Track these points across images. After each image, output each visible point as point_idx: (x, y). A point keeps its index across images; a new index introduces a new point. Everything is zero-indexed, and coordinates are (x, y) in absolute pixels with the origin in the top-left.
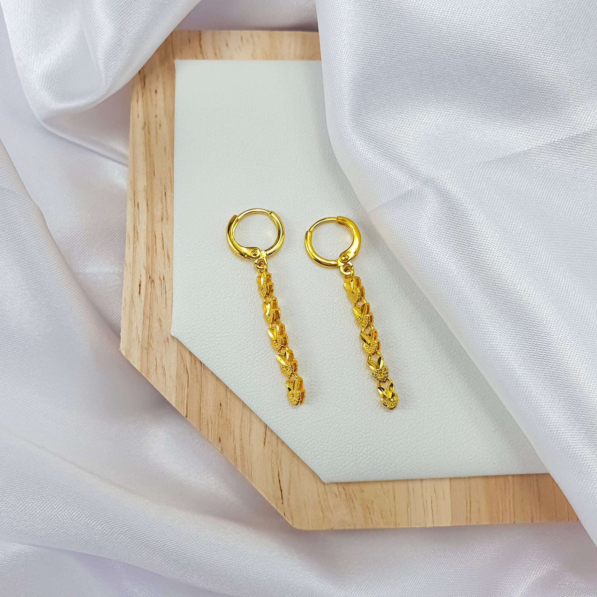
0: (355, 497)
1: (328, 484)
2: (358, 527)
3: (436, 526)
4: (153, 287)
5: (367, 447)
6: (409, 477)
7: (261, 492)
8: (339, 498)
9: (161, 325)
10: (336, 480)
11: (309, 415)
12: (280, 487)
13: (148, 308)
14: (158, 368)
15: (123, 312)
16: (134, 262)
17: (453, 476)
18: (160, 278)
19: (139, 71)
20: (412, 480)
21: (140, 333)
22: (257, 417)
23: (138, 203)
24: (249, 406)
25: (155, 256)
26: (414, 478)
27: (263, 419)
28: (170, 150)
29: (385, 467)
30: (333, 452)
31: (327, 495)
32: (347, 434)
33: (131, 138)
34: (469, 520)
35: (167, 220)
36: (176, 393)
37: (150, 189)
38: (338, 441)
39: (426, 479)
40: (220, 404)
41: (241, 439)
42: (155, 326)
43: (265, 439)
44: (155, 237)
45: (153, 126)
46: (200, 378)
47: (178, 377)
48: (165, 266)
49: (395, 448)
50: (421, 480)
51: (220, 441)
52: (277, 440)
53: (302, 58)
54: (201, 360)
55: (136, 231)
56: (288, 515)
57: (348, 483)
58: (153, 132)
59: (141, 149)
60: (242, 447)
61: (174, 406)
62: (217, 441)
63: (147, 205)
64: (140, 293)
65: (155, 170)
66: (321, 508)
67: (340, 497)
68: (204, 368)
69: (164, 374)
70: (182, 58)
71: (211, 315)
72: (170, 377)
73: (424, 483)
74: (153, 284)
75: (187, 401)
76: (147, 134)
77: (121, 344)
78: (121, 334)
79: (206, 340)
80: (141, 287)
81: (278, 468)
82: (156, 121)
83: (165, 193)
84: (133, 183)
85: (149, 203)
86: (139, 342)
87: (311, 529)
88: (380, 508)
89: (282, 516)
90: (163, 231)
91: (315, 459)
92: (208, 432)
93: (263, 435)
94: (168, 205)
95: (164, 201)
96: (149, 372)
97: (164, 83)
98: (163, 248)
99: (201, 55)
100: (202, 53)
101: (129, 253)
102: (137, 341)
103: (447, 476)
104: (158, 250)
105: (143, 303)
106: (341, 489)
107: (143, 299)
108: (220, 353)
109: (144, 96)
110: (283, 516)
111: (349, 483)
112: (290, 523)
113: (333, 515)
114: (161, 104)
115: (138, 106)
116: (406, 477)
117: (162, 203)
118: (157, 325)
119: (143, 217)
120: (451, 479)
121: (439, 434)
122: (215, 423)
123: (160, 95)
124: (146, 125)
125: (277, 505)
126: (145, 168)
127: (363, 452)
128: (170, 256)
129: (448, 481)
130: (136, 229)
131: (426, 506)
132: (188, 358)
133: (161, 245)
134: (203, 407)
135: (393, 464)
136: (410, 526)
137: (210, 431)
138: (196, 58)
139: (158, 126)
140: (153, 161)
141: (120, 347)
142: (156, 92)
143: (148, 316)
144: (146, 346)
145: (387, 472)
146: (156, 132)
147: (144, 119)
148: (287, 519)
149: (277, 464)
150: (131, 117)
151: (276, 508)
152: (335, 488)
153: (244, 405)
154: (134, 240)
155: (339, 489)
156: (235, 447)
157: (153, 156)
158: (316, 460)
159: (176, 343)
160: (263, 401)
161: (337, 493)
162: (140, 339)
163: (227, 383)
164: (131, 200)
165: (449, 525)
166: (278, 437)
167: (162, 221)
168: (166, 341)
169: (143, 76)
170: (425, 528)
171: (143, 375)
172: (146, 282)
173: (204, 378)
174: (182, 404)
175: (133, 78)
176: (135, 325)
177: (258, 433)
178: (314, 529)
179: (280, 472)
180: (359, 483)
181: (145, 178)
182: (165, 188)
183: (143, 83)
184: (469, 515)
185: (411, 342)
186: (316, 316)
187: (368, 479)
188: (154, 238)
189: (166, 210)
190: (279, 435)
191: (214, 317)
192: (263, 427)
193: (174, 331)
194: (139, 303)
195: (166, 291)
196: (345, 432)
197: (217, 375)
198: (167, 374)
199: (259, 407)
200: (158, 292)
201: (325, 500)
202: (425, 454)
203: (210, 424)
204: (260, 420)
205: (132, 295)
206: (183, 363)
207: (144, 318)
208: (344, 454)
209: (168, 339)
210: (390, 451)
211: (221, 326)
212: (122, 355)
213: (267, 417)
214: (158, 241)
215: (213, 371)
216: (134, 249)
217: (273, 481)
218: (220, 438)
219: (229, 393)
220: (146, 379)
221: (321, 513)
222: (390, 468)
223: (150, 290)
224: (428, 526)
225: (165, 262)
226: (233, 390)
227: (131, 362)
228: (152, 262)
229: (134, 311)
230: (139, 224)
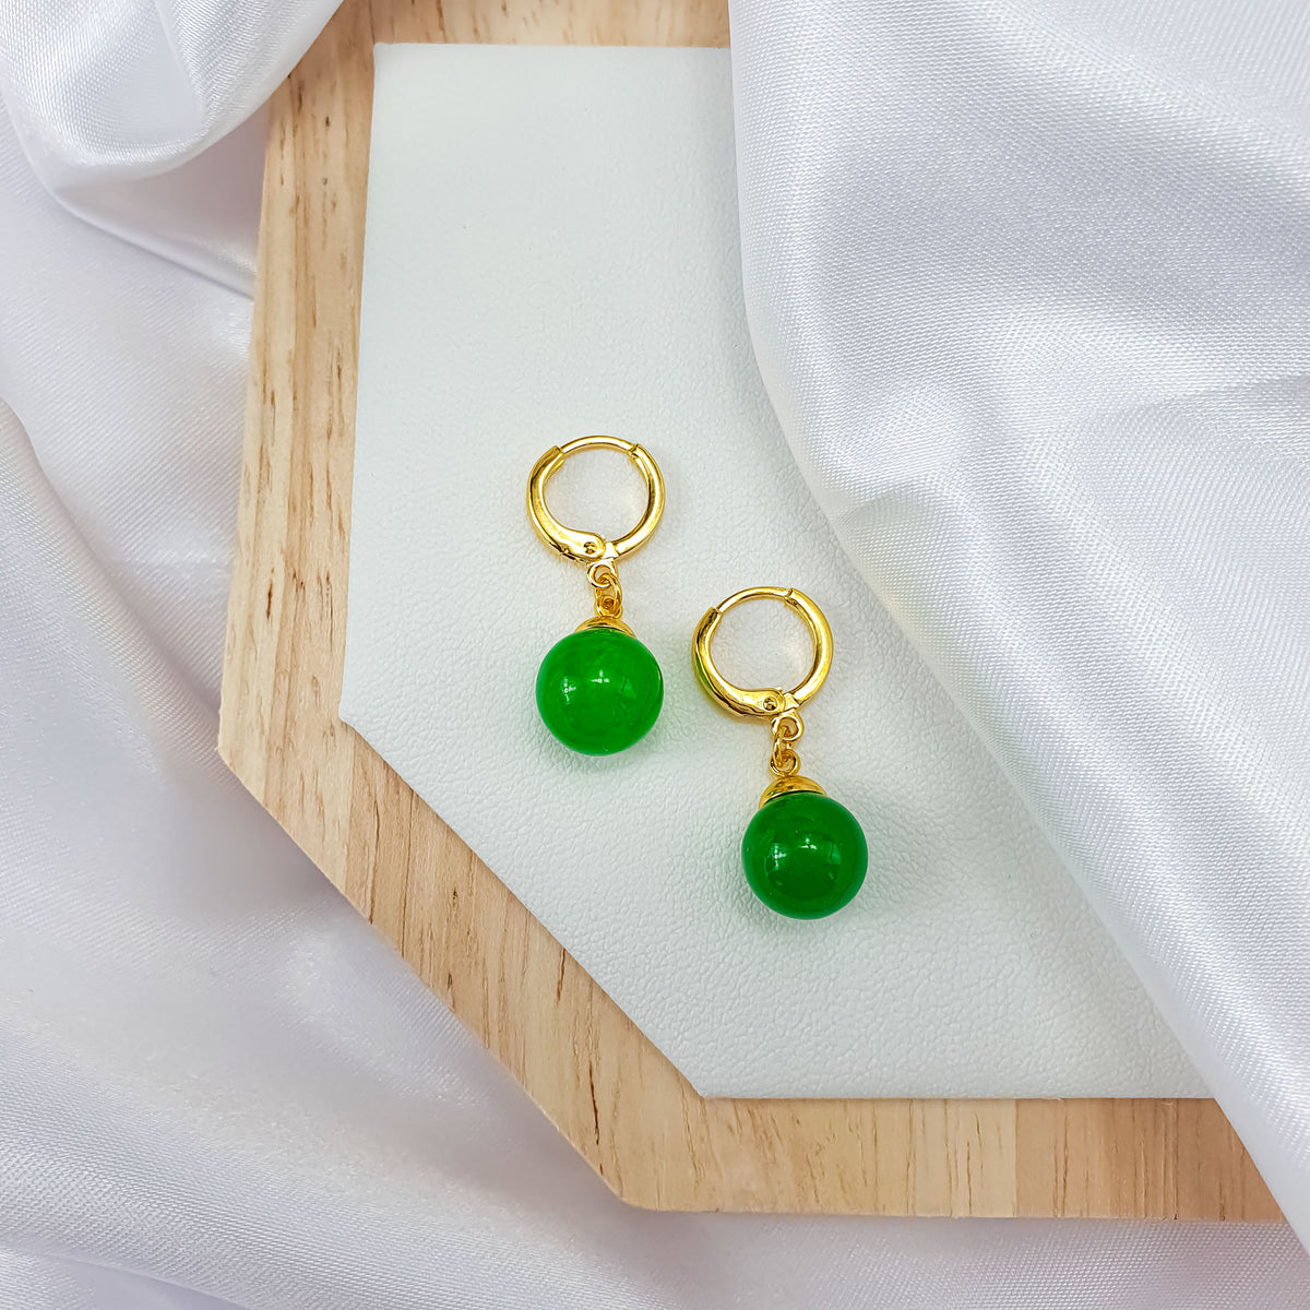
0: (778, 1134)
1: (711, 1101)
2: (782, 1208)
3: (975, 1214)
4: (301, 598)
5: (810, 1015)
6: (915, 1093)
7: (545, 1113)
8: (737, 1135)
9: (316, 693)
10: (727, 1093)
11: (669, 930)
12: (594, 1102)
13: (287, 649)
14: (307, 797)
15: (226, 657)
16: (258, 536)
17: (1024, 1096)
18: (319, 578)
19: (289, 76)
20: (923, 1100)
21: (266, 711)
22: (543, 928)
23: (273, 394)
24: (522, 900)
25: (308, 524)
26: (927, 1095)
27: (557, 935)
28: (352, 267)
29: (855, 1068)
30: (726, 1024)
31: (707, 1127)
32: (761, 981)
33: (262, 234)
34: (1059, 1205)
35: (341, 435)
36: (348, 860)
37: (302, 358)
38: (739, 996)
39: (957, 1100)
40: (455, 893)
41: (503, 980)
42: (302, 694)
43: (560, 983)
44: (312, 476)
45: (316, 204)
46: (406, 826)
47: (354, 820)
48: (331, 548)
49: (879, 1020)
50: (945, 1101)
51: (450, 982)
52: (591, 986)
53: (690, 43)
54: (410, 782)
55: (265, 461)
56: (610, 1170)
57: (762, 1102)
58: (316, 221)
59: (284, 260)
60: (504, 1002)
61: (342, 892)
62: (442, 981)
63: (295, 398)
64: (268, 613)
65: (318, 315)
66: (693, 1158)
67: (741, 1135)
68: (417, 803)
69: (321, 813)
70: (391, 41)
71: (436, 673)
72: (334, 822)
73: (951, 1110)
74: (301, 592)
75: (374, 881)
76: (301, 225)
77: (220, 737)
78: (221, 711)
79: (423, 734)
80: (273, 599)
81: (590, 1054)
82: (325, 194)
83: (339, 370)
84: (263, 345)
85: (300, 396)
86: (263, 732)
87: (664, 1207)
88: (838, 1166)
89: (595, 1173)
90: (331, 460)
91: (679, 1039)
92: (422, 959)
93: (556, 972)
94: (344, 401)
95: (335, 388)
96: (285, 807)
97: (347, 101)
98: (329, 504)
99: (441, 33)
100: (442, 28)
101: (246, 516)
102: (257, 732)
103: (1012, 1093)
104: (316, 509)
105: (276, 639)
106: (744, 1114)
107: (276, 628)
108: (455, 769)
109: (299, 133)
110: (598, 1171)
111: (764, 1100)
112: (616, 1191)
113: (721, 1176)
114: (338, 153)
115: (282, 157)
116: (905, 1093)
117: (330, 394)
118: (308, 695)
119: (284, 427)
120: (1018, 1101)
121: (992, 990)
122: (440, 940)
123: (338, 130)
124: (300, 203)
125: (583, 1148)
126: (293, 307)
127: (800, 1026)
128: (344, 526)
129: (1012, 1109)
130: (265, 457)
131: (953, 1163)
132: (378, 777)
133: (325, 498)
134: (411, 899)
135: (874, 1060)
136: (911, 1213)
137: (426, 958)
138: (429, 39)
139: (329, 205)
140: (314, 291)
141: (217, 745)
142: (327, 122)
143: (285, 671)
144: (279, 742)
145: (859, 1078)
146: (325, 221)
147: (296, 188)
148: (606, 1181)
149: (587, 1045)
150: (265, 184)
151: (580, 1152)
152: (728, 1111)
153: (512, 897)
154: (260, 483)
155: (739, 1114)
156: (486, 998)
157: (313, 277)
158: (682, 1041)
159: (351, 739)
160: (557, 891)
161: (734, 1123)
162: (267, 726)
163: (472, 843)
164: (256, 384)
165: (1009, 1215)
166: (591, 981)
167: (329, 437)
168: (328, 733)
169: (298, 89)
170: (950, 1219)
171: (270, 812)
172: (286, 587)
173: (416, 827)
174: (360, 887)
175: (274, 96)
176: (253, 693)
177: (542, 971)
178: (674, 1207)
179: (594, 1066)
180: (788, 1101)
181: (293, 329)
182: (340, 358)
183: (297, 104)
184: (1061, 1192)
185: (933, 756)
187: (809, 1095)
188: (308, 480)
189: (340, 410)
190: (593, 976)
191: (443, 679)
192: (557, 953)
193: (346, 711)
194: (267, 637)
195: (332, 611)
196: (758, 975)
197: (448, 822)
198: (327, 812)
199: (546, 904)
200: (313, 611)
201: (702, 1140)
202: (956, 1038)
203: (427, 940)
204: (550, 937)
205: (250, 617)
206: (367, 789)
207: (277, 675)
208: (751, 1030)
209: (332, 727)
210: (867, 1027)
211: (460, 701)
212: (225, 766)
213: (565, 930)
214: (316, 486)
215: (437, 811)
216: (260, 504)
217: (577, 1087)
218: (450, 976)
219: (475, 868)
220: (277, 824)
221: (691, 1171)
222: (867, 1070)
223: (292, 606)
224: (956, 1215)
225: (331, 538)
226: (485, 860)
227: (243, 780)
228: (301, 538)
229: (252, 657)
230: (273, 445)
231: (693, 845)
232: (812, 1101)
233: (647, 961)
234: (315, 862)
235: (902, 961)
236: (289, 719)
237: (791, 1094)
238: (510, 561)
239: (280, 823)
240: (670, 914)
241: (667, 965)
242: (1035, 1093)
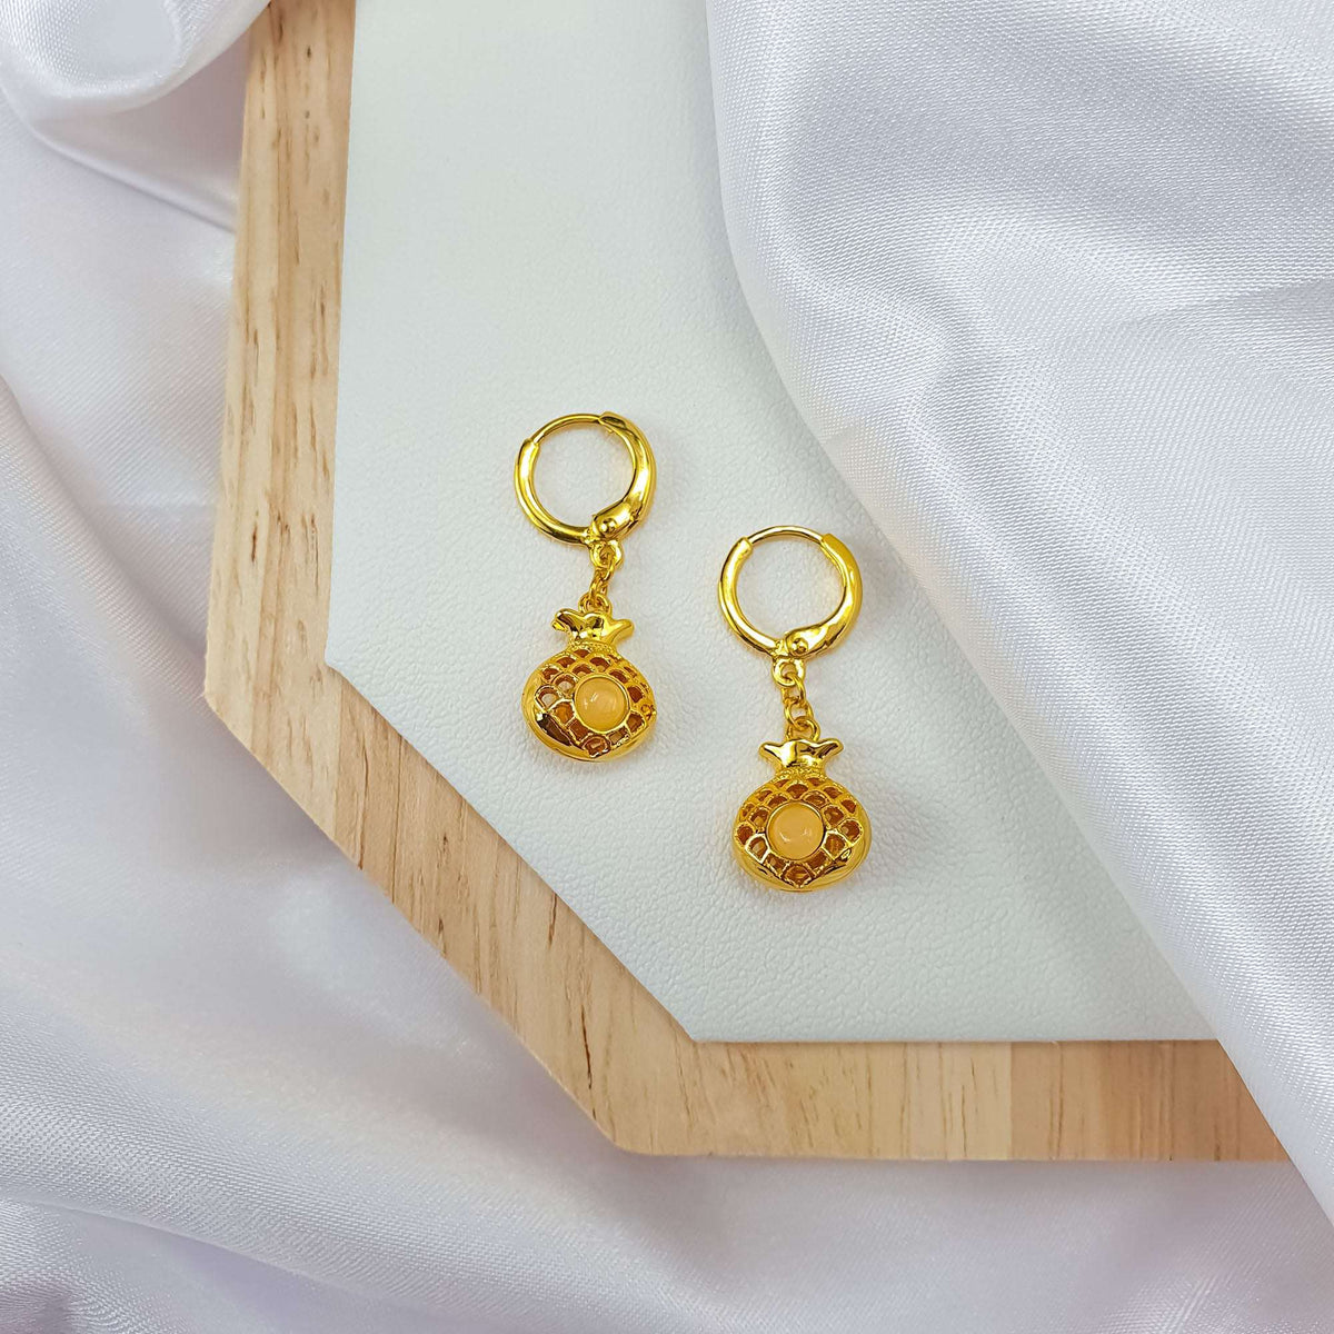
0: (771, 1079)
1: (704, 1044)
2: (776, 1152)
3: (972, 1157)
4: (285, 542)
5: (802, 958)
6: (907, 1036)
7: (537, 1057)
8: (730, 1080)
9: (303, 638)
10: (720, 1037)
11: (659, 874)
12: (586, 1046)
13: (272, 594)
14: (295, 744)
15: (212, 602)
16: (241, 479)
17: (1020, 1040)
18: (303, 521)
19: (269, 5)
20: (917, 1044)
21: (252, 657)
22: (533, 874)
23: (256, 332)
24: (513, 845)
26: (921, 1038)
27: (547, 879)
28: (334, 201)
29: (847, 1012)
30: (717, 968)
31: (700, 1072)
33: (243, 167)
34: (1055, 1147)
35: (324, 374)
36: (336, 805)
37: (284, 298)
38: (730, 940)
39: (951, 1044)
40: (445, 838)
41: (494, 925)
42: (289, 639)
43: (552, 927)
44: (295, 417)
45: (298, 137)
46: (395, 772)
47: (343, 765)
48: (315, 489)
49: (871, 963)
50: (940, 1045)
51: (441, 928)
52: (582, 930)
54: (397, 727)
55: (248, 402)
56: (603, 1116)
57: (755, 1046)
58: (298, 156)
59: (266, 195)
60: (495, 948)
61: (332, 838)
62: (433, 926)
63: (278, 337)
64: (253, 557)
65: (301, 251)
66: (686, 1102)
67: (734, 1079)
68: (406, 749)
69: (309, 760)
71: (422, 617)
72: (322, 768)
73: (946, 1054)
74: (285, 536)
75: (363, 827)
76: (283, 159)
77: (206, 682)
78: (207, 657)
79: (410, 678)
80: (257, 543)
81: (582, 999)
82: (307, 127)
83: (323, 307)
84: (245, 283)
85: (283, 333)
86: (249, 678)
87: (657, 1152)
88: (832, 1110)
89: (588, 1118)
90: (315, 400)
91: (670, 983)
92: (413, 904)
93: (547, 919)
94: (327, 340)
95: (318, 325)
96: (272, 753)
97: (328, 31)
98: (313, 444)
101: (230, 456)
102: (243, 678)
103: (1004, 1037)
104: (299, 449)
105: (261, 583)
106: (737, 1059)
107: (261, 572)
108: (443, 714)
109: (280, 62)
110: (592, 1117)
111: (756, 1043)
112: (608, 1135)
113: (714, 1121)
114: (320, 86)
115: (263, 90)
116: (899, 1037)
117: (313, 331)
118: (294, 639)
119: (267, 364)
120: (1015, 1045)
121: (985, 932)
122: (431, 884)
123: (319, 60)
124: (282, 138)
125: (575, 1093)
126: (276, 244)
127: (792, 969)
128: (328, 465)
129: (1007, 1052)
130: (248, 396)
131: (947, 1106)
132: (367, 723)
133: (309, 438)
134: (401, 844)
135: (866, 1004)
136: (906, 1157)
137: (417, 903)
139: (311, 137)
140: (296, 227)
141: (202, 689)
142: (309, 53)
143: (271, 614)
144: (266, 688)
145: (852, 1022)
146: (307, 155)
147: (278, 120)
148: (599, 1126)
149: (579, 989)
150: (246, 118)
151: (574, 1098)
152: (721, 1056)
153: (503, 843)
154: (243, 424)
155: (732, 1057)
156: (477, 944)
157: (296, 214)
158: (673, 984)
159: (337, 684)
160: (546, 836)
161: (727, 1068)
162: (253, 672)
163: (461, 788)
164: (238, 323)
165: (1004, 1158)
166: (583, 926)
167: (312, 376)
168: (316, 678)
169: (278, 18)
170: (944, 1162)
171: (259, 759)
172: (270, 530)
173: (405, 773)
174: (350, 833)
175: (253, 26)
176: (239, 635)
177: (534, 915)
178: (667, 1152)
179: (586, 1013)
180: (780, 1045)
181: (275, 267)
182: (323, 294)
183: (277, 34)
184: (1056, 1135)
185: (926, 698)
186: (686, 626)
187: (802, 1038)
188: (291, 420)
189: (324, 349)
190: (584, 920)
191: (429, 623)
192: (548, 898)
193: (332, 657)
194: (252, 582)
195: (317, 552)
196: (748, 919)
197: (437, 767)
198: (315, 758)
199: (536, 850)
200: (298, 558)
201: (695, 1084)
202: (949, 981)
203: (417, 886)
204: (541, 882)
205: (235, 561)
206: (355, 734)
207: (263, 619)
208: (742, 973)
209: (319, 672)
210: (859, 970)
211: (446, 645)
212: (210, 710)
213: (555, 875)
214: (300, 428)
215: (426, 756)
216: (244, 445)
217: (569, 1032)
218: (441, 922)
219: (465, 814)
220: (264, 769)
221: (684, 1116)
222: (859, 1013)
223: (277, 549)
224: (951, 1158)
225: (315, 479)
226: (474, 806)
227: (230, 727)
228: (285, 480)
229: (237, 603)
230: (256, 385)
231: (684, 788)
232: (806, 1044)
233: (638, 905)
234: (304, 808)
235: (894, 904)
236: (276, 665)
237: (783, 1038)
238: (496, 502)
239: (268, 769)
240: (661, 857)
241: (657, 909)
242: (1028, 1036)
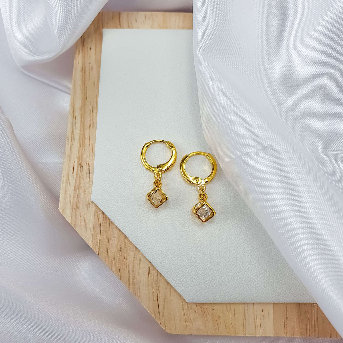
0: (208, 313)
1: (190, 304)
2: (209, 334)
3: (263, 336)
4: (81, 169)
5: (217, 280)
6: (245, 301)
7: (145, 307)
8: (197, 313)
9: (85, 194)
10: (194, 301)
11: (178, 257)
12: (158, 304)
13: (78, 183)
14: (82, 221)
15: (62, 185)
16: (71, 153)
17: (275, 302)
18: (86, 164)
19: (81, 37)
20: (247, 303)
21: (72, 199)
22: (144, 257)
23: (75, 117)
24: (139, 249)
25: (84, 150)
26: (248, 302)
27: (148, 258)
28: (96, 84)
29: (229, 294)
30: (194, 282)
31: (189, 311)
32: (203, 270)
33: (73, 76)
34: (286, 333)
35: (93, 127)
36: (92, 238)
37: (83, 107)
38: (197, 275)
39: (257, 303)
40: (121, 247)
41: (134, 271)
42: (81, 194)
43: (149, 272)
44: (85, 138)
45: (87, 69)
46: (108, 229)
47: (94, 228)
48: (90, 156)
49: (235, 281)
50: (253, 304)
51: (119, 271)
52: (157, 273)
53: (183, 28)
54: (109, 217)
55: (73, 134)
56: (162, 323)
57: (204, 304)
58: (87, 73)
59: (79, 83)
60: (134, 277)
61: (91, 247)
62: (117, 271)
63: (81, 118)
64: (73, 173)
65: (88, 97)
66: (185, 320)
67: (198, 313)
68: (111, 223)
69: (86, 226)
70: (107, 28)
71: (117, 188)
72: (89, 228)
73: (255, 306)
74: (82, 167)
75: (99, 244)
76: (83, 74)
77: (59, 206)
78: (60, 199)
79: (113, 204)
80: (74, 169)
81: (157, 291)
82: (90, 66)
83: (93, 111)
84: (73, 105)
85: (82, 117)
86: (71, 204)
87: (177, 333)
88: (225, 322)
89: (158, 324)
90: (90, 134)
91: (181, 286)
92: (112, 265)
93: (148, 268)
94: (94, 118)
95: (92, 115)
96: (76, 224)
97: (96, 44)
98: (90, 145)
99: (120, 27)
100: (120, 25)
101: (68, 148)
102: (69, 204)
103: (271, 301)
104: (86, 146)
105: (75, 180)
106: (199, 307)
107: (75, 177)
108: (121, 213)
109: (83, 50)
110: (159, 324)
112: (164, 329)
113: (193, 325)
114: (93, 57)
115: (79, 57)
116: (242, 301)
117: (90, 117)
118: (83, 194)
119: (78, 125)
120: (273, 304)
121: (266, 273)
122: (117, 260)
123: (93, 50)
124: (83, 69)
126: (81, 95)
127: (214, 283)
128: (93, 150)
130: (73, 133)
131: (256, 322)
132: (101, 216)
133: (88, 143)
134: (109, 249)
135: (234, 292)
136: (245, 335)
137: (113, 265)
138: (116, 28)
139: (91, 69)
140: (86, 91)
141: (58, 207)
142: (91, 49)
143: (77, 188)
144: (75, 207)
145: (230, 297)
146: (90, 73)
147: (82, 65)
148: (161, 326)
149: (156, 289)
150: (74, 64)
151: (155, 318)
152: (194, 306)
153: (136, 248)
154: (72, 139)
156: (129, 276)
157: (86, 87)
158: (182, 287)
159: (94, 206)
160: (148, 246)
161: (196, 310)
162: (72, 203)
163: (125, 233)
164: (71, 114)
165: (272, 336)
166: (158, 271)
167: (90, 128)
168: (88, 204)
169: (83, 40)
170: (255, 337)
171: (72, 226)
172: (78, 166)
173: (111, 229)
174: (96, 246)
175: (77, 42)
176: (69, 193)
177: (145, 267)
178: (180, 333)
179: (158, 294)
180: (211, 303)
181: (81, 100)
182: (93, 108)
183: (83, 44)
184: (286, 329)
186: (185, 190)
187: (216, 302)
188: (84, 139)
189: (93, 121)
190: (158, 270)
191: (118, 189)
192: (148, 264)
193: (93, 198)
194: (73, 180)
195: (89, 172)
196: (202, 269)
197: (119, 228)
198: (87, 226)
199: (145, 250)
200: (85, 173)
201: (188, 314)
202: (256, 286)
203: (113, 260)
204: (146, 259)
205: (68, 174)
206: (98, 219)
207: (75, 189)
208: (201, 284)
209: (89, 203)
210: (232, 283)
211: (123, 195)
212: (60, 213)
213: (150, 257)
214: (86, 141)
215: (116, 225)
216: (71, 145)
217: (154, 300)
218: (119, 270)
219: (126, 240)
220: (74, 228)
221: (185, 323)
222: (232, 295)
223: (79, 171)
224: (257, 336)
225: (90, 153)
226: (129, 238)
227: (65, 217)
228: (82, 154)
229: (68, 185)
230: (75, 130)
231: (185, 234)
232: (218, 304)
233: (172, 265)
234: (84, 239)
235: (241, 265)
236: (78, 201)
237: (212, 302)
238: (137, 159)
239: (75, 228)
240: (179, 252)
241: (177, 266)
242: (277, 301)
